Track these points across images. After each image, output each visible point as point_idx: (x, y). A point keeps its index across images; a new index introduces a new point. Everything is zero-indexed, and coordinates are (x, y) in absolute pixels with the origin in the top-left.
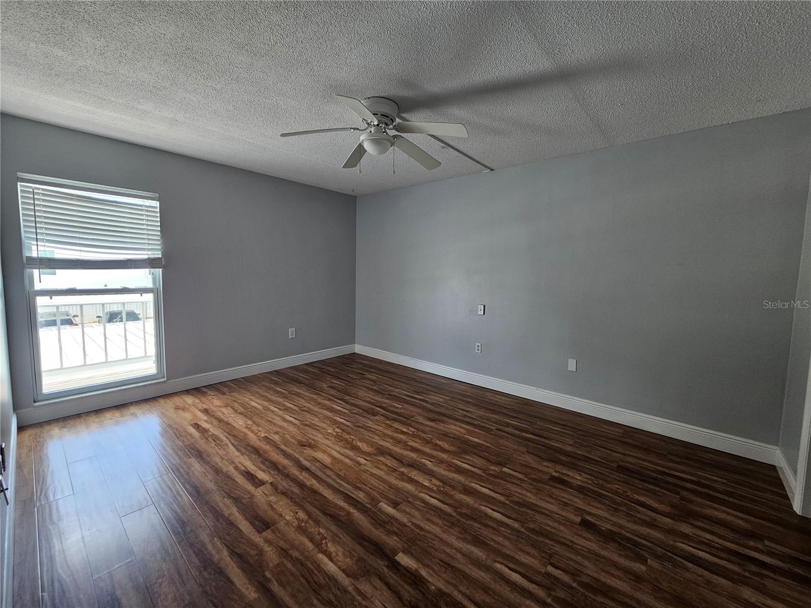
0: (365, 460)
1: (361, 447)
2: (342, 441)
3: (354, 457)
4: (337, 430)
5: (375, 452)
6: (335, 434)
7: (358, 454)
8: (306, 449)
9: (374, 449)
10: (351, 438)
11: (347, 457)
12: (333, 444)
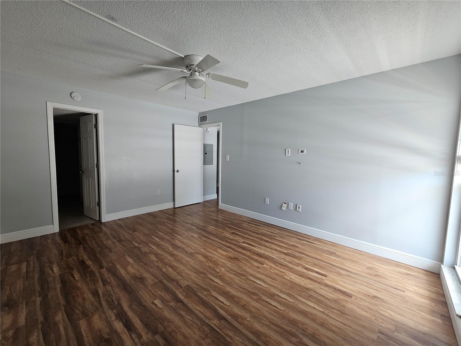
0: (201, 251)
1: (202, 258)
2: (214, 262)
3: (206, 252)
4: (218, 270)
5: (195, 255)
6: (219, 267)
7: (204, 253)
8: (233, 256)
9: (195, 256)
10: (208, 263)
11: (210, 252)
12: (219, 259)
